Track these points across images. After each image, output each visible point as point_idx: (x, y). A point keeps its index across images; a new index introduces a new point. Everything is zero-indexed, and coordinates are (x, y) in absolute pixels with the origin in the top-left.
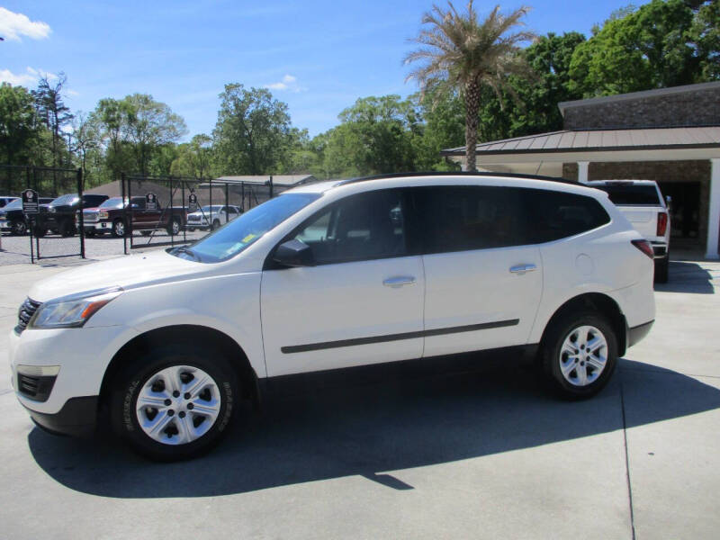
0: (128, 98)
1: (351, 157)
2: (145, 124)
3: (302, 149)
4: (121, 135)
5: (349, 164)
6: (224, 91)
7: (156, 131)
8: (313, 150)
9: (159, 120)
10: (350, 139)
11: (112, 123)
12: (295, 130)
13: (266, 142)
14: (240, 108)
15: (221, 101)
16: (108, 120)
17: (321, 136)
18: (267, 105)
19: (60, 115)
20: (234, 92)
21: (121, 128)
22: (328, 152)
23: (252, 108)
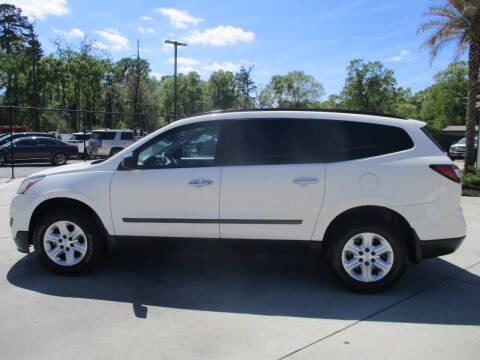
0: (290, 74)
1: (442, 107)
2: (298, 89)
3: (405, 102)
4: (284, 97)
5: (440, 113)
6: (350, 65)
7: (305, 94)
8: (414, 103)
9: (307, 86)
10: (442, 94)
11: (279, 90)
12: (400, 89)
13: (378, 98)
14: (360, 76)
15: (347, 72)
16: (276, 88)
17: (421, 92)
18: (379, 73)
19: (250, 87)
20: (356, 65)
21: (284, 93)
22: (425, 104)
23: (368, 75)
